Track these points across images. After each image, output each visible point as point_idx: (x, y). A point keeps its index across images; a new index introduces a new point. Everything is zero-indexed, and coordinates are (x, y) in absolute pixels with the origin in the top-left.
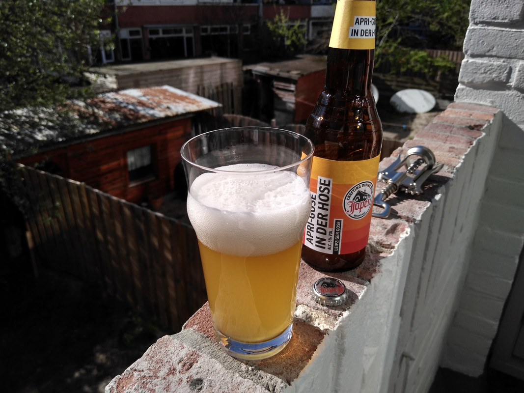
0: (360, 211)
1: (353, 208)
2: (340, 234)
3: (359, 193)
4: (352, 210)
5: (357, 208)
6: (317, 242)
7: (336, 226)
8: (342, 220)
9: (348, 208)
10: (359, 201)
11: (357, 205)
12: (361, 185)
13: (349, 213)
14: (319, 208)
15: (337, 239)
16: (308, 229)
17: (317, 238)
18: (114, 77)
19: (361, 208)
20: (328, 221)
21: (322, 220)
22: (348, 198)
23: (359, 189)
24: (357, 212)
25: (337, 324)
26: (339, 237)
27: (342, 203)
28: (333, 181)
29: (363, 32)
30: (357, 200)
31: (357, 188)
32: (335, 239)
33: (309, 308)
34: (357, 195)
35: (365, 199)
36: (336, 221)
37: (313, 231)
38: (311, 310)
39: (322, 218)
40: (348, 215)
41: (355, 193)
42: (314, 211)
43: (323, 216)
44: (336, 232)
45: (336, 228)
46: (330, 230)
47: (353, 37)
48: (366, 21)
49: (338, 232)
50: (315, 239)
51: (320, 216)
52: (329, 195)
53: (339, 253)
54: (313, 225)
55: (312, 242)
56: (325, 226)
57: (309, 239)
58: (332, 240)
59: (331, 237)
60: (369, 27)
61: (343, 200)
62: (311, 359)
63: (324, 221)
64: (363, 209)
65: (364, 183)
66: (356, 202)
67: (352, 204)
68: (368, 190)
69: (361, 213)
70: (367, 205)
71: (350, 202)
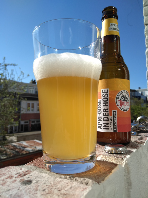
0: (125, 107)
4: (121, 105)
5: (123, 104)
7: (113, 114)
9: (119, 104)
10: (124, 100)
11: (123, 103)
12: (123, 92)
13: (120, 107)
15: (115, 123)
18: (16, 137)
19: (125, 105)
22: (118, 98)
24: (123, 107)
26: (116, 121)
27: (115, 101)
28: (109, 89)
29: (114, 28)
30: (123, 100)
31: (122, 93)
35: (126, 101)
40: (119, 108)
43: (106, 110)
45: (113, 116)
48: (115, 25)
49: (115, 118)
50: (103, 125)
51: (104, 110)
52: (108, 98)
53: (117, 132)
54: (101, 117)
55: (101, 127)
56: (108, 115)
57: (99, 126)
58: (112, 123)
59: (111, 121)
60: (116, 27)
61: (115, 99)
62: (111, 172)
63: (107, 113)
64: (126, 106)
65: (125, 91)
66: (122, 101)
67: (120, 102)
68: (127, 96)
69: (126, 108)
70: (127, 104)
71: (119, 100)
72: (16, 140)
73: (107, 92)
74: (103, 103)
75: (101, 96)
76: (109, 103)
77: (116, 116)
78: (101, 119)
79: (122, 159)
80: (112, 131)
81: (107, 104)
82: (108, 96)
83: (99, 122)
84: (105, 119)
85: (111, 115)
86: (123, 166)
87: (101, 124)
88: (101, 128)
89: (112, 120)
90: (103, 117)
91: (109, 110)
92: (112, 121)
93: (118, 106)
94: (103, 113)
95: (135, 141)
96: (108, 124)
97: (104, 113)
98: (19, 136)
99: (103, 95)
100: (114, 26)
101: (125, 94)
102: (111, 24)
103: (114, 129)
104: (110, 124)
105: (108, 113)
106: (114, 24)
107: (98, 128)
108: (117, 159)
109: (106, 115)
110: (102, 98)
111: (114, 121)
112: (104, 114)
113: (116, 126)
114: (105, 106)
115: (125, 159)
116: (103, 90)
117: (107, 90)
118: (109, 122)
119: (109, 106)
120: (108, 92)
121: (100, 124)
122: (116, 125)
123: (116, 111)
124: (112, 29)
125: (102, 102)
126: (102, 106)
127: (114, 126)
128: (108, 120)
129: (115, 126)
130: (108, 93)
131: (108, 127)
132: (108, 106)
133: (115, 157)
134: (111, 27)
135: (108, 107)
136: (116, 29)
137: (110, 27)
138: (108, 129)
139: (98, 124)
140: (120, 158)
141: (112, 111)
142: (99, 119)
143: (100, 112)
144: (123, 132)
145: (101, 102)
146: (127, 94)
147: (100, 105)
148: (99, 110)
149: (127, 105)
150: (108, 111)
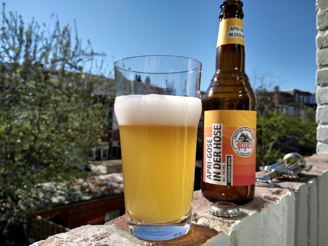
0: (245, 150)
1: (239, 147)
2: (231, 167)
3: (243, 135)
4: (239, 148)
5: (242, 147)
6: (215, 176)
7: (228, 161)
8: (232, 156)
9: (236, 147)
10: (244, 141)
11: (242, 144)
12: (244, 129)
13: (237, 150)
14: (214, 148)
15: (229, 172)
16: (208, 168)
17: (214, 173)
18: (106, 166)
19: (245, 148)
20: (221, 157)
21: (217, 157)
22: (235, 138)
23: (243, 132)
24: (242, 150)
25: (230, 230)
26: (231, 170)
27: (230, 142)
28: (223, 125)
29: (235, 34)
30: (242, 140)
31: (241, 131)
32: (227, 172)
33: (207, 219)
34: (241, 136)
35: (248, 142)
36: (228, 157)
37: (211, 168)
38: (208, 221)
39: (217, 156)
40: (236, 152)
41: (239, 135)
42: (211, 152)
43: (218, 153)
44: (228, 166)
45: (228, 163)
46: (223, 164)
47: (230, 37)
48: (237, 29)
49: (229, 166)
50: (213, 174)
51: (216, 154)
52: (221, 137)
53: (232, 185)
54: (211, 163)
55: (211, 177)
56: (220, 162)
57: (208, 176)
58: (226, 173)
59: (224, 170)
60: (240, 32)
61: (231, 139)
62: (205, 243)
63: (218, 158)
64: (247, 149)
65: (246, 128)
66: (241, 142)
67: (238, 143)
68: (250, 135)
69: (246, 152)
70: (250, 146)
71: (237, 141)
72: (105, 172)
73: (220, 129)
74: (214, 144)
75: (212, 134)
76: (223, 144)
77: (231, 163)
78: (211, 165)
79: (229, 225)
80: (225, 184)
81: (219, 146)
82: (222, 135)
83: (208, 170)
84: (216, 166)
85: (224, 162)
86: (229, 235)
87: (211, 173)
88: (211, 179)
89: (226, 168)
90: (213, 163)
91: (221, 154)
92: (226, 170)
93: (234, 150)
94: (214, 158)
95: (265, 197)
96: (219, 173)
97: (216, 158)
98: (110, 165)
99: (215, 132)
100: (235, 30)
101: (245, 132)
102: (232, 27)
103: (228, 181)
104: (222, 173)
105: (220, 159)
106: (236, 27)
107: (207, 178)
108: (223, 225)
109: (217, 161)
110: (214, 136)
111: (227, 170)
112: (215, 160)
113: (231, 178)
114: (217, 148)
115: (233, 225)
116: (214, 126)
117: (220, 126)
118: (221, 171)
119: (222, 148)
120: (222, 129)
121: (209, 173)
122: (231, 176)
123: (231, 157)
124: (231, 35)
125: (213, 142)
126: (212, 148)
127: (227, 177)
128: (220, 168)
129: (229, 177)
130: (221, 131)
131: (220, 177)
132: (220, 148)
133: (220, 221)
134: (231, 32)
135: (221, 150)
136: (238, 35)
137: (229, 31)
138: (220, 180)
139: (207, 173)
140: (227, 224)
141: (226, 155)
142: (208, 165)
143: (210, 156)
144: (242, 186)
145: (211, 142)
146: (250, 131)
147: (210, 146)
148: (209, 153)
149: (249, 148)
150: (220, 156)
